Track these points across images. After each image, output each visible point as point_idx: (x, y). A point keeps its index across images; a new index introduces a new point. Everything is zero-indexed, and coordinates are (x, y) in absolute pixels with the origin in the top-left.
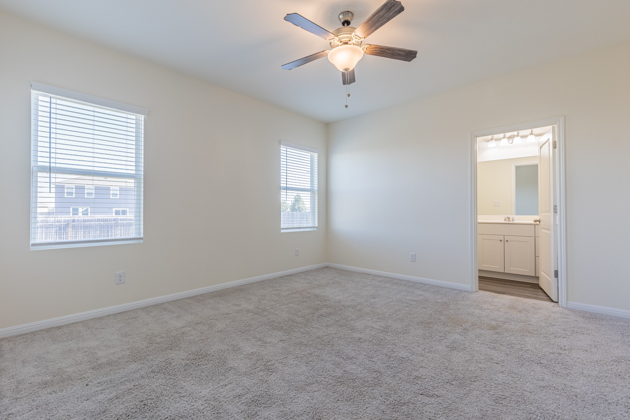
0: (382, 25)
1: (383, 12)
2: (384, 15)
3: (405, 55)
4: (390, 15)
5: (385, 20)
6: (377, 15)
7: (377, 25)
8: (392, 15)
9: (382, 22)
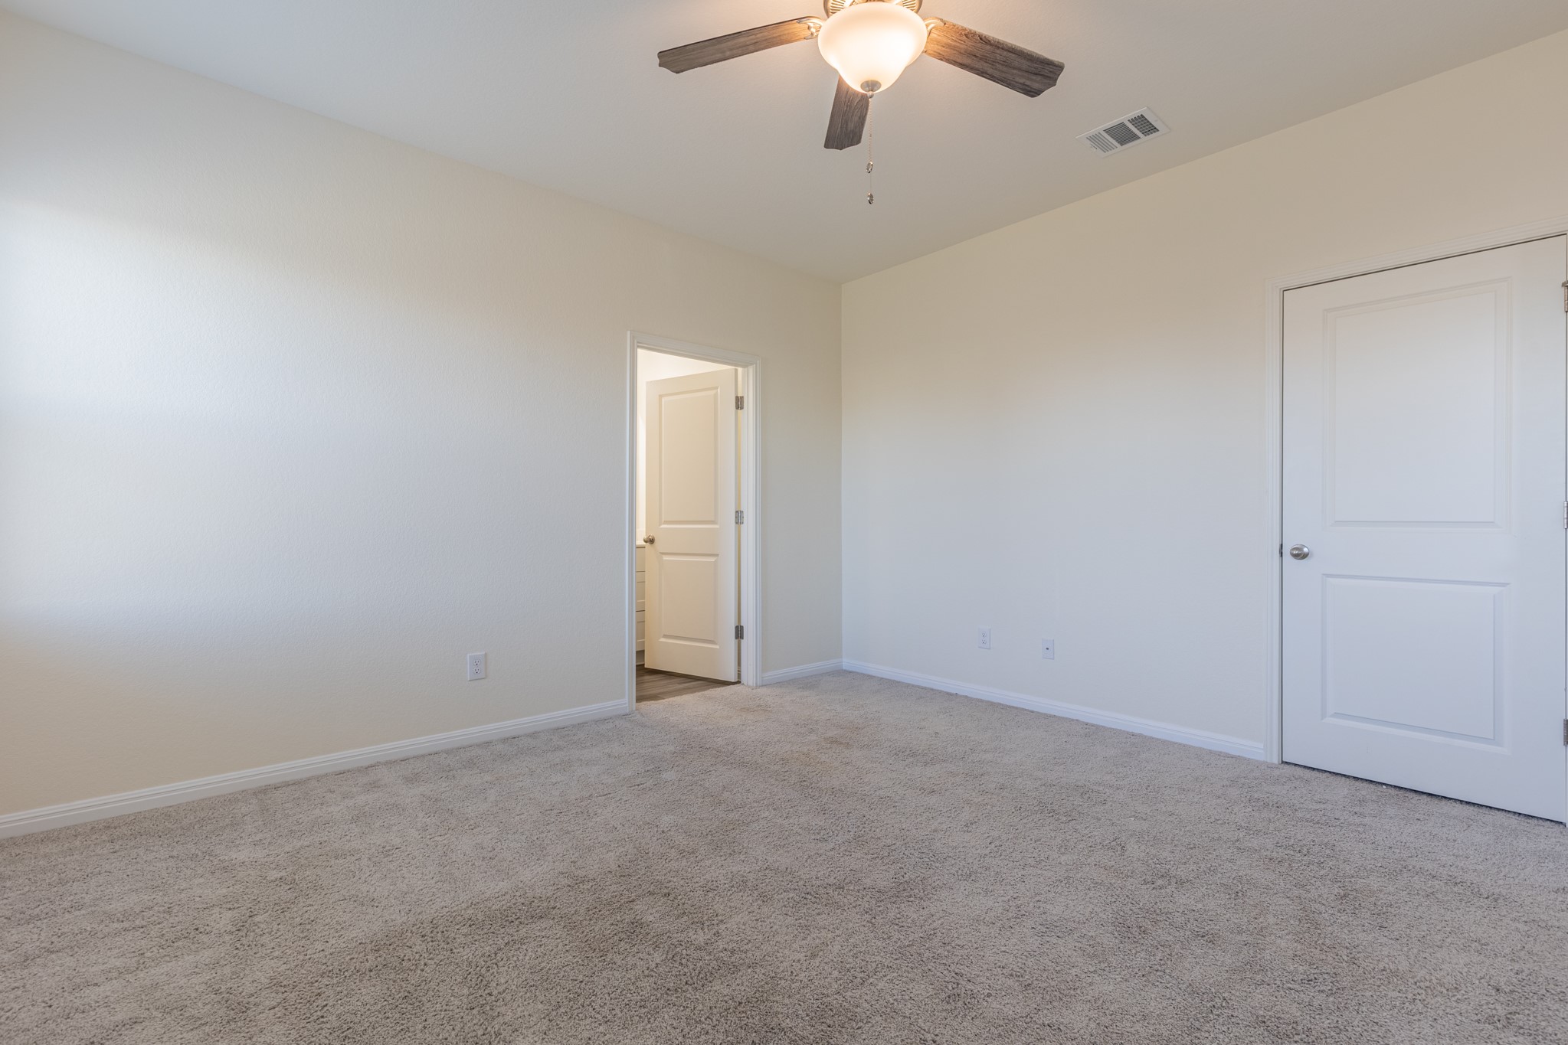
0: (982, 73)
1: (1025, 64)
2: (1014, 68)
3: (846, 129)
4: (1018, 79)
5: (997, 74)
6: (1014, 55)
7: (979, 65)
8: (1016, 82)
9: (990, 71)
